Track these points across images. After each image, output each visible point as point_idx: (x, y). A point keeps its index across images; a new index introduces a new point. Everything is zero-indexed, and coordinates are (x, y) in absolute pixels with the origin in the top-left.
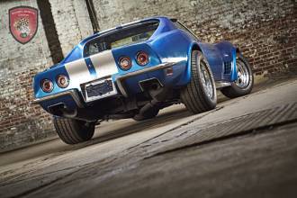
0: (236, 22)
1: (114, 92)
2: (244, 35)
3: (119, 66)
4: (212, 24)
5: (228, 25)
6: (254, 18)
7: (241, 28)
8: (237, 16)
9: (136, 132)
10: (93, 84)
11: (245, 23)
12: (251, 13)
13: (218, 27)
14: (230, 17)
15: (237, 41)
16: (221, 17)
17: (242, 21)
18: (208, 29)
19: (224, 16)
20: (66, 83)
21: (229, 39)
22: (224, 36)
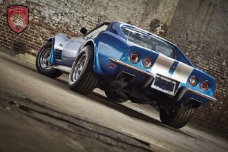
0: (53, 18)
1: (172, 93)
2: (53, 30)
3: (188, 80)
4: (37, 8)
5: (47, 16)
6: (65, 24)
7: (54, 25)
8: (56, 14)
9: (124, 113)
10: (162, 78)
11: (59, 23)
12: (66, 20)
13: (40, 12)
14: (52, 12)
15: (45, 30)
16: (47, 8)
17: (57, 20)
18: (33, 9)
19: (49, 8)
20: (148, 66)
21: (41, 25)
22: (40, 21)
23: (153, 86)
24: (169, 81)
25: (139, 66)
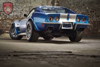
1: (72, 28)
2: (12, 20)
3: (76, 20)
4: (2, 13)
6: (16, 15)
7: (11, 17)
10: (65, 23)
11: (13, 16)
12: (16, 14)
15: (9, 21)
17: (12, 15)
20: (58, 20)
21: (6, 20)
22: (5, 18)
23: (63, 28)
24: (68, 23)
25: (54, 22)
